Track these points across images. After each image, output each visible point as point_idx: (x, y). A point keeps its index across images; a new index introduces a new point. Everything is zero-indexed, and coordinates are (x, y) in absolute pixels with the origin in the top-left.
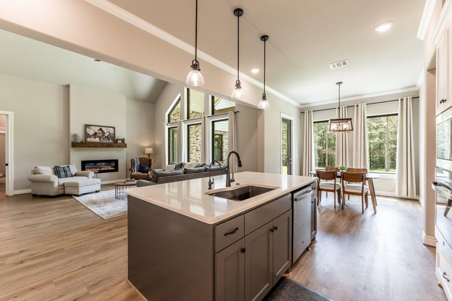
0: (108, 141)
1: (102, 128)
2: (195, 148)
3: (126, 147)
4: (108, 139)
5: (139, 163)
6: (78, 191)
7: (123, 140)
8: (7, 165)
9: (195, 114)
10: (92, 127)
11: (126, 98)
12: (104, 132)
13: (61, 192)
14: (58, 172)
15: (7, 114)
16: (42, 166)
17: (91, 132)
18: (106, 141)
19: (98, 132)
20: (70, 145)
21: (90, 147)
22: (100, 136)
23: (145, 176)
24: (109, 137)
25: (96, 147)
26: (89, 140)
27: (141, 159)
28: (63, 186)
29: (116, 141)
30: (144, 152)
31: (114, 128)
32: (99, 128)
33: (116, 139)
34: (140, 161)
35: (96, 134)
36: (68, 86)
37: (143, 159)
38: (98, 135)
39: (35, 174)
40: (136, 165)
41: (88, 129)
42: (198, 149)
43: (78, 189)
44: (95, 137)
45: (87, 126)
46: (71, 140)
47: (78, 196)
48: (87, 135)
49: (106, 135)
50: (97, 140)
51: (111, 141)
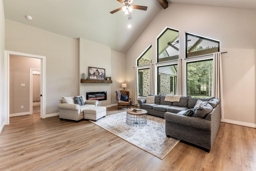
0: (101, 79)
1: (98, 69)
2: (146, 84)
3: (112, 83)
4: (102, 77)
5: (120, 94)
6: (96, 118)
7: (110, 78)
8: (41, 95)
9: (147, 61)
10: (92, 69)
11: (111, 49)
12: (99, 73)
13: (82, 117)
14: (77, 102)
15: (42, 58)
16: (67, 97)
17: (92, 72)
18: (100, 79)
19: (96, 72)
20: (80, 81)
21: (92, 82)
22: (97, 75)
23: (128, 103)
24: (102, 76)
25: (95, 82)
26: (91, 78)
27: (121, 91)
28: (83, 113)
29: (106, 79)
30: (121, 87)
31: (105, 69)
32: (96, 69)
33: (106, 77)
34: (121, 93)
35: (94, 73)
36: (78, 39)
37: (123, 91)
38: (96, 74)
39: (62, 103)
40: (119, 95)
41: (90, 70)
42: (148, 85)
43: (96, 116)
44: (94, 76)
45: (90, 68)
46: (81, 78)
47: (95, 121)
48: (89, 74)
49: (100, 74)
50: (95, 78)
51: (103, 79)
